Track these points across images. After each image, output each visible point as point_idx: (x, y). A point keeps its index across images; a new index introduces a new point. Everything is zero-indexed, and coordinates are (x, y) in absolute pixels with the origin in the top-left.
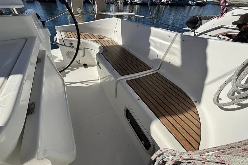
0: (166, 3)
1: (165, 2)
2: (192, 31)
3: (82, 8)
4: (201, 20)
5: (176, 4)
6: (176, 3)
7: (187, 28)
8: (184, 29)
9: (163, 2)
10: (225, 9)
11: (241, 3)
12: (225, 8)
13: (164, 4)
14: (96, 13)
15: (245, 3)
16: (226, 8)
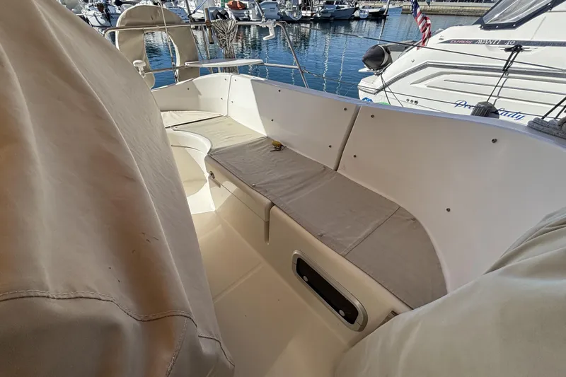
0: (311, 17)
1: (310, 15)
2: (378, 75)
3: (144, 57)
4: (389, 53)
5: (332, 18)
6: (331, 16)
7: (366, 70)
8: (360, 71)
9: (304, 15)
10: (427, 31)
11: (450, 8)
12: (426, 29)
13: (308, 19)
14: (178, 64)
15: (456, 8)
16: (428, 29)
